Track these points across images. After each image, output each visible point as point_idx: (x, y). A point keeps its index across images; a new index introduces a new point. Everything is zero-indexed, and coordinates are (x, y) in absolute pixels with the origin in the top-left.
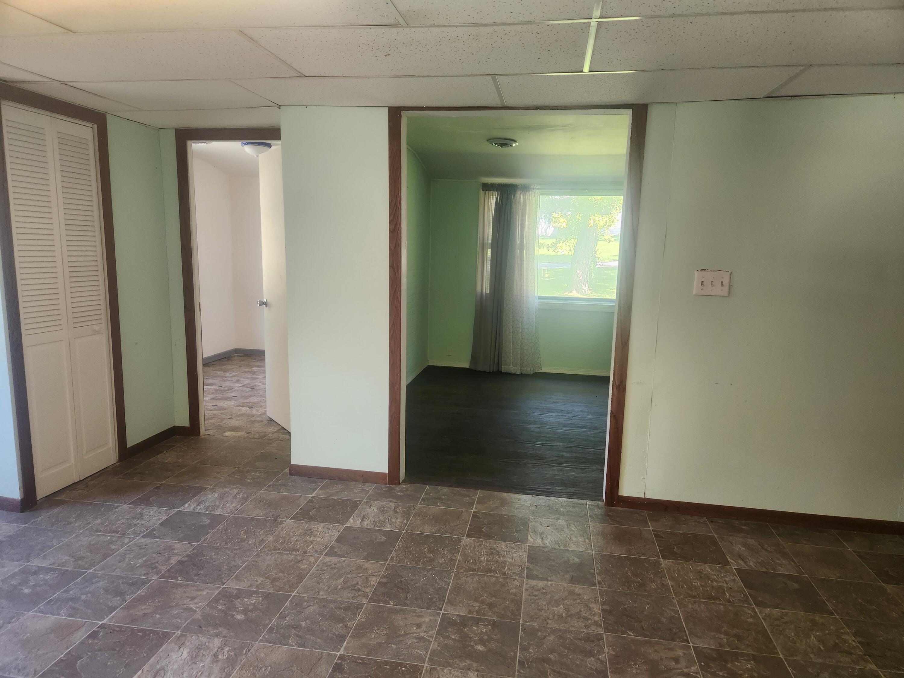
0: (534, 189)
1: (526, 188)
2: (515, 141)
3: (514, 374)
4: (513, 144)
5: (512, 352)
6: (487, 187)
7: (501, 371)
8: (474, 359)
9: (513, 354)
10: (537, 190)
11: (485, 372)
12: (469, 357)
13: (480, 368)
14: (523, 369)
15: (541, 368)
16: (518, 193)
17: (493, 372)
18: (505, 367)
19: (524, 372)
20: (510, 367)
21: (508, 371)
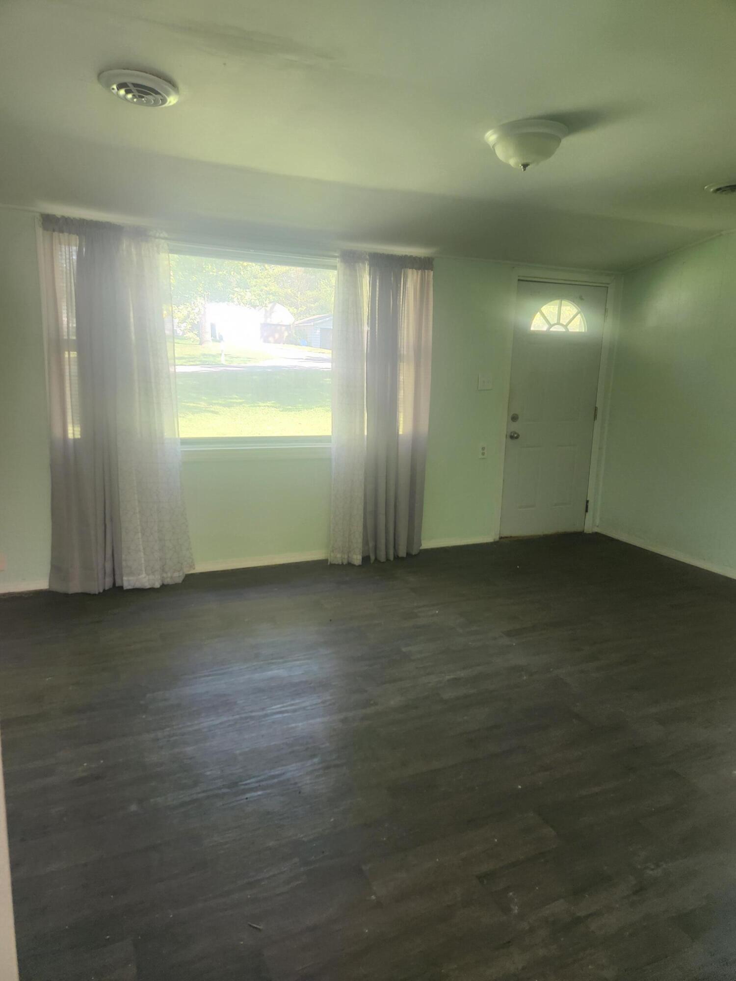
0: (156, 238)
1: (140, 234)
2: (173, 84)
3: (150, 589)
4: (168, 94)
5: (141, 548)
6: (51, 223)
7: (122, 587)
8: (57, 569)
9: (145, 554)
10: (163, 241)
11: (89, 594)
12: (46, 568)
13: (75, 587)
14: (165, 575)
15: (192, 566)
16: (125, 244)
17: (104, 590)
18: (131, 578)
19: (168, 581)
20: (141, 577)
21: (138, 585)
